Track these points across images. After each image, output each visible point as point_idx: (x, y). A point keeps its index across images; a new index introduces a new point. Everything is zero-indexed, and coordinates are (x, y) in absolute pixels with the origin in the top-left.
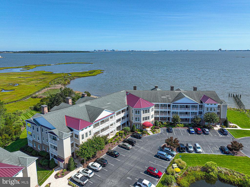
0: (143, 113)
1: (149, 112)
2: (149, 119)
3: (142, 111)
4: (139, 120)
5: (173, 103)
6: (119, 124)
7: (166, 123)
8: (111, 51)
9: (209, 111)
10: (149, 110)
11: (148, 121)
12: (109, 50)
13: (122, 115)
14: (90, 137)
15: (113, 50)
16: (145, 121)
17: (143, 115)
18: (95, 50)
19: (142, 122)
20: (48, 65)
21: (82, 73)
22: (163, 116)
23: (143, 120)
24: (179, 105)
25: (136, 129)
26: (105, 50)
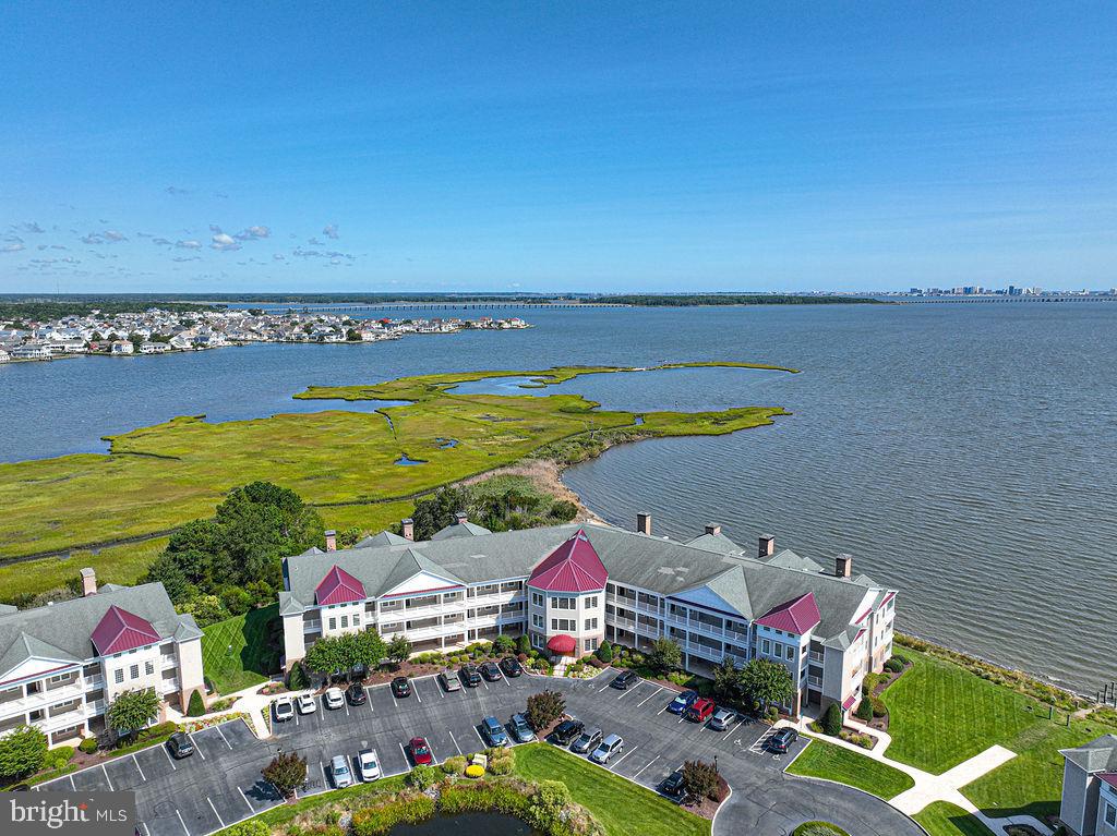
0: (554, 606)
1: (573, 607)
2: (573, 629)
3: (549, 601)
4: (541, 625)
5: (670, 598)
6: (489, 621)
7: (643, 660)
8: (998, 292)
9: (772, 653)
10: (573, 601)
11: (568, 633)
12: (989, 292)
13: (506, 598)
14: (353, 629)
15: (1011, 288)
16: (559, 632)
17: (553, 613)
18: (913, 291)
19: (551, 633)
20: (625, 370)
21: (689, 419)
22: (647, 634)
23: (554, 627)
24: (688, 607)
25: (533, 649)
26: (968, 291)
